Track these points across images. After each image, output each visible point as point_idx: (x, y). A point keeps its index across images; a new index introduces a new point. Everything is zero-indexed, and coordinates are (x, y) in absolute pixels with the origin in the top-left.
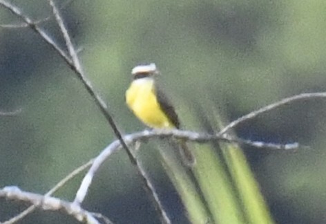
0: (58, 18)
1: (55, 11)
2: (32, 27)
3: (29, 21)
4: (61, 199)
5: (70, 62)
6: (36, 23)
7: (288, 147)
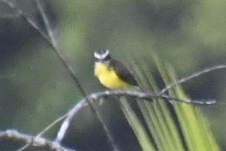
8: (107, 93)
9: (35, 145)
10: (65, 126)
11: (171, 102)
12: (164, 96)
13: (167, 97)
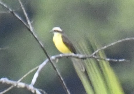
0: (23, 8)
1: (22, 5)
2: (12, 12)
3: (10, 10)
4: (25, 83)
5: (28, 27)
6: (13, 11)
7: (120, 60)
8: (61, 55)
9: (18, 87)
10: (36, 75)
11: (98, 60)
12: (94, 56)
13: (96, 57)
